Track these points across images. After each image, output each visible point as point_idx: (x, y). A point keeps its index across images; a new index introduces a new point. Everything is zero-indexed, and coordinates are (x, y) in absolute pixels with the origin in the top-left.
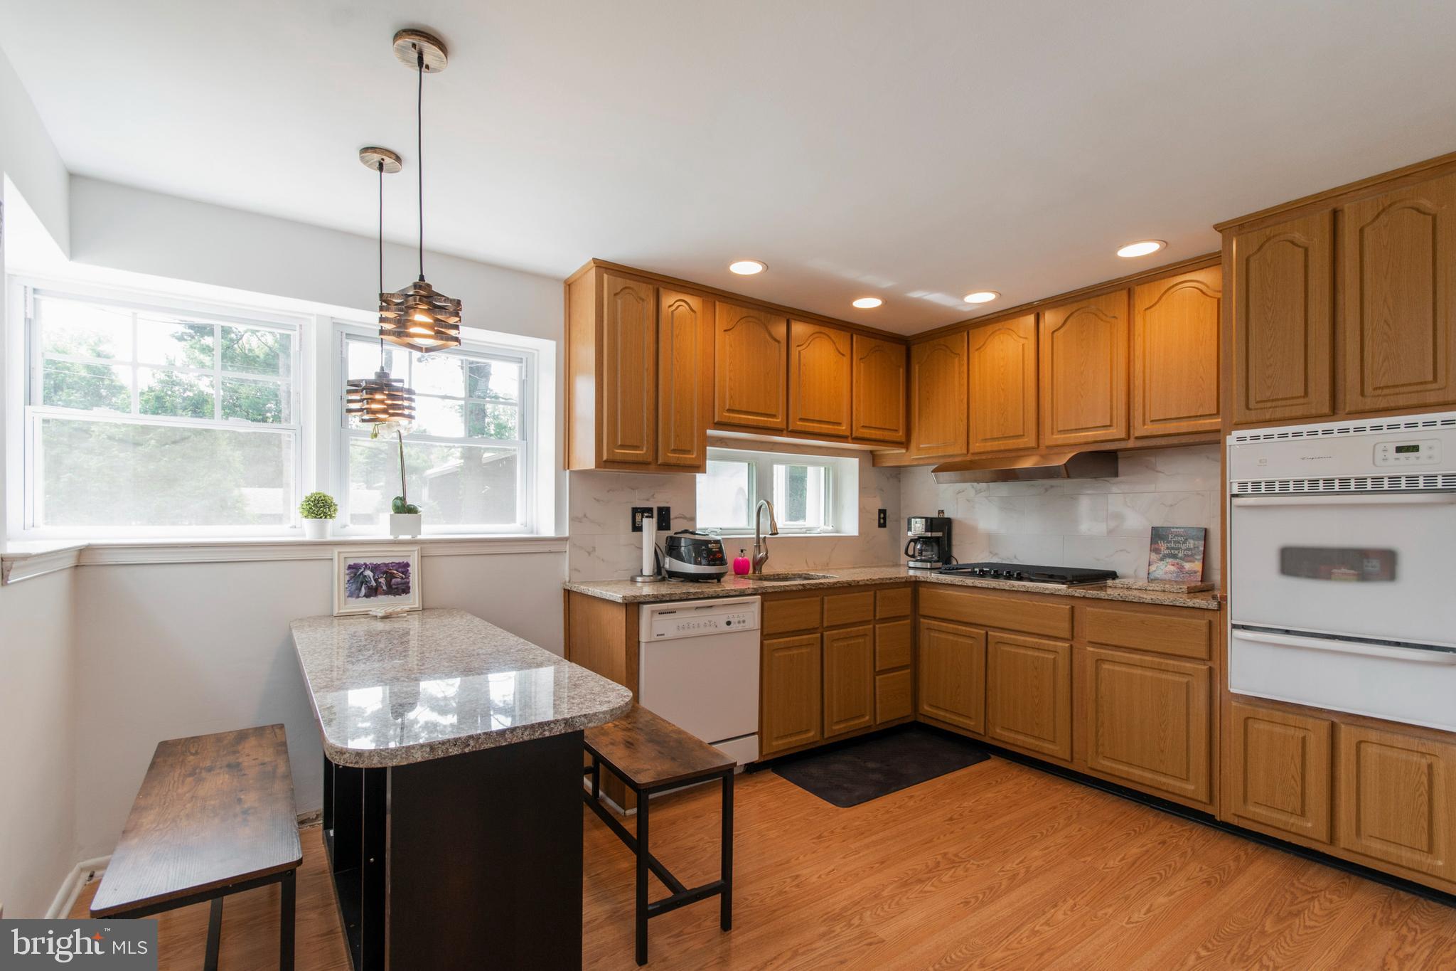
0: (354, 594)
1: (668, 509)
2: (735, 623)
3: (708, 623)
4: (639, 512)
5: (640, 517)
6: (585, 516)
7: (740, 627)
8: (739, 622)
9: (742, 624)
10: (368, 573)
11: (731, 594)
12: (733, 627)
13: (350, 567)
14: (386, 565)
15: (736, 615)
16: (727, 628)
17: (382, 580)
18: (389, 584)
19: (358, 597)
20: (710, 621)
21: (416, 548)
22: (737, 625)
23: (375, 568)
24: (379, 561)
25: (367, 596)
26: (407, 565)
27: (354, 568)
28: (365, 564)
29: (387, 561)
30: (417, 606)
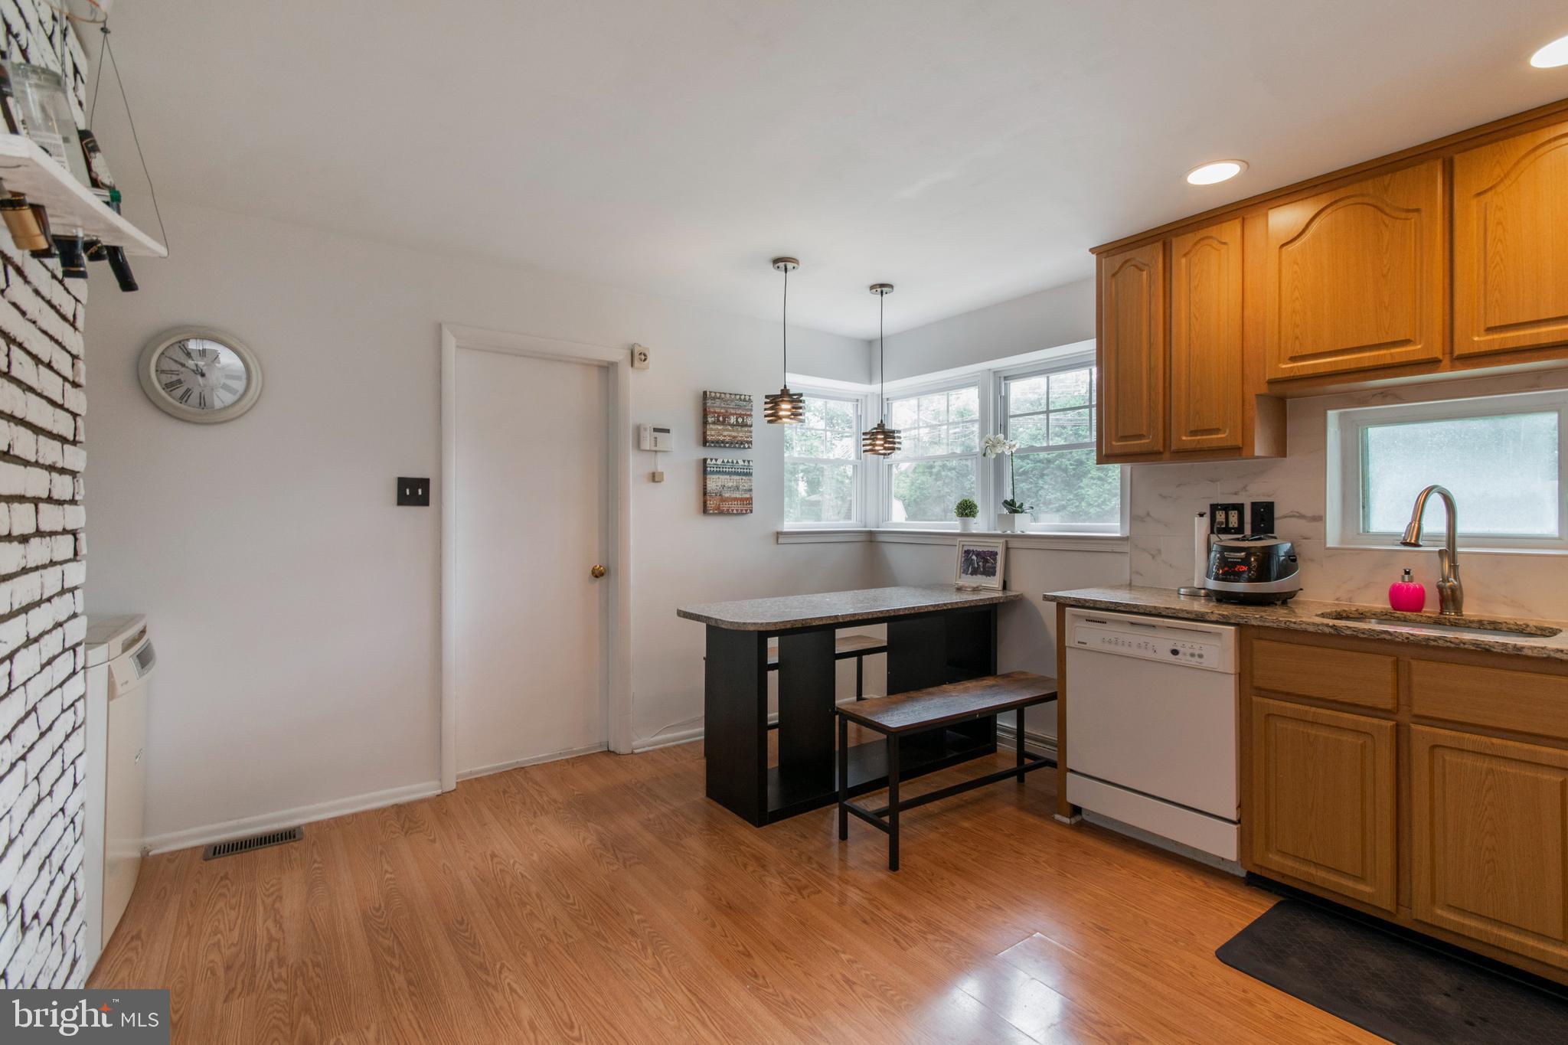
0: (965, 572)
1: (1269, 507)
2: (1185, 654)
3: (1144, 645)
4: (1220, 510)
5: (1223, 516)
6: (1148, 514)
7: (1194, 661)
8: (1192, 655)
9: (1197, 659)
10: (974, 557)
11: (1180, 615)
12: (1180, 659)
13: (965, 552)
14: (984, 552)
15: (1188, 645)
16: (1172, 658)
17: (981, 564)
18: (984, 567)
19: (967, 574)
20: (1147, 644)
21: (1003, 540)
22: (1190, 658)
23: (978, 554)
24: (980, 549)
25: (972, 574)
26: (996, 554)
27: (967, 552)
28: (973, 551)
29: (985, 549)
30: (997, 586)
